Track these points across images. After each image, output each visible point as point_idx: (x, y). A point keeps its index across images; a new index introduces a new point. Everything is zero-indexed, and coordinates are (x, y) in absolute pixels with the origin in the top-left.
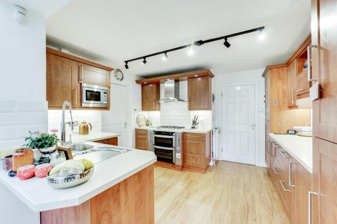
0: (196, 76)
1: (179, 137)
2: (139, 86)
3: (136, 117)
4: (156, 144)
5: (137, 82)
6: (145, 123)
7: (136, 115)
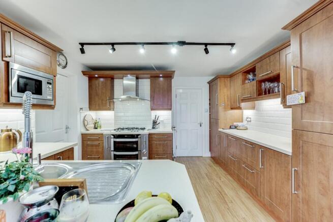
0: (161, 75)
1: (146, 139)
2: (86, 79)
3: (82, 118)
4: (116, 149)
5: (84, 73)
6: (93, 126)
7: (83, 115)
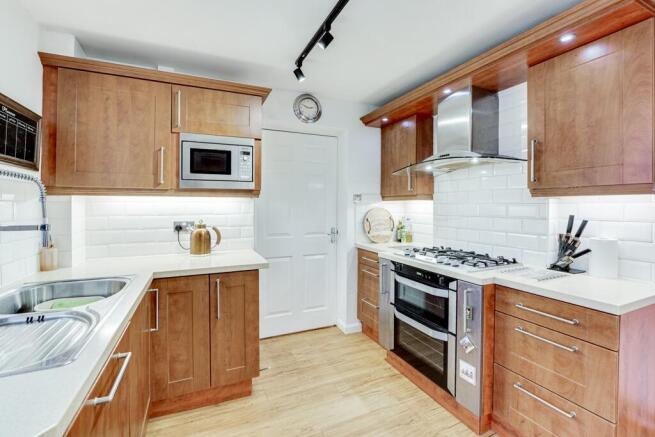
0: (567, 38)
4: (398, 304)
5: (367, 120)
6: (391, 234)
